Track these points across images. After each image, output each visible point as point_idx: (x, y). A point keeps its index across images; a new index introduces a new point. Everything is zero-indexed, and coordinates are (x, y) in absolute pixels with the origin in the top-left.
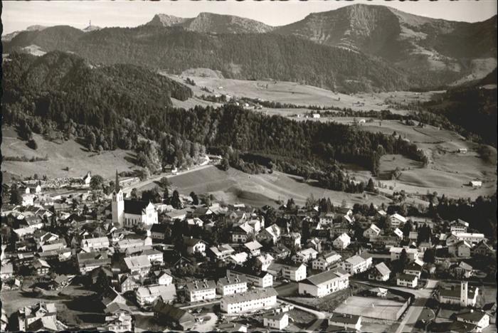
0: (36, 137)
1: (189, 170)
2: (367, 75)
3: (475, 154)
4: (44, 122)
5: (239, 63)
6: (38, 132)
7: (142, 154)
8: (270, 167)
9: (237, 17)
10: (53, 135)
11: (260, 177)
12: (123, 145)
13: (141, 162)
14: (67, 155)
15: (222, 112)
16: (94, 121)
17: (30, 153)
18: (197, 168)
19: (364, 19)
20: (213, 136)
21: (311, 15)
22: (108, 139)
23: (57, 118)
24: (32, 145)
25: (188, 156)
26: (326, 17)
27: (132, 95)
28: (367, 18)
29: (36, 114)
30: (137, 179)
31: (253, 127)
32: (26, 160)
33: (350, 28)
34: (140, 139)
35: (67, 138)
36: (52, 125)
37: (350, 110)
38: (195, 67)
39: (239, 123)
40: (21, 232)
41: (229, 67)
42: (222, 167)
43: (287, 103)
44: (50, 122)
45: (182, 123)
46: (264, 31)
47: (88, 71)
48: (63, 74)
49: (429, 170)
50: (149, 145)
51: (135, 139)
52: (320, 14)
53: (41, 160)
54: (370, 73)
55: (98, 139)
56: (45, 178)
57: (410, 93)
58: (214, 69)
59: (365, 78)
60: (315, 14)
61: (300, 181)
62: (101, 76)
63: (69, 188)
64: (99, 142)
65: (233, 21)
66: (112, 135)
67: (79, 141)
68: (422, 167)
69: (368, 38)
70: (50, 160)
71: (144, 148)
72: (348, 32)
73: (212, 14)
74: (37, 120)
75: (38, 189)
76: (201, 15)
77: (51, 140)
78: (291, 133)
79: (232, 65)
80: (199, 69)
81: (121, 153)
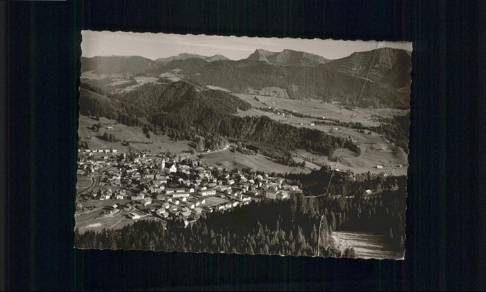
0: (151, 133)
1: (216, 151)
2: (377, 96)
3: (390, 151)
4: (155, 127)
5: (297, 85)
6: (152, 130)
7: (195, 143)
8: (256, 152)
9: (307, 54)
10: (158, 132)
11: (250, 157)
12: (188, 139)
13: (194, 146)
14: (162, 142)
15: (259, 120)
16: (176, 127)
17: (147, 140)
18: (220, 150)
19: (389, 58)
20: (252, 133)
21: (354, 54)
22: (181, 136)
23: (161, 125)
24: (148, 136)
25: (217, 145)
26: (364, 55)
27: (215, 108)
28: (391, 57)
29: (152, 122)
30: (190, 154)
31: (273, 129)
32: (143, 143)
33: (379, 63)
34: (196, 136)
35: (163, 134)
36: (158, 128)
37: (338, 121)
38: (270, 86)
39: (267, 127)
40: (128, 171)
41: (291, 87)
42: (232, 151)
43: (308, 114)
44: (157, 126)
45: (238, 124)
46: (323, 63)
47: (195, 93)
48: (183, 94)
49: (360, 158)
50: (199, 139)
51: (193, 136)
52: (360, 53)
53: (149, 143)
54: (379, 95)
55: (177, 135)
56: (149, 151)
57: (396, 110)
58: (281, 88)
59: (375, 98)
60: (357, 53)
61: (269, 159)
62: (201, 97)
63: (157, 156)
64: (177, 137)
65: (304, 56)
66: (183, 134)
67: (168, 135)
68: (356, 156)
69: (390, 70)
70: (155, 143)
71: (197, 140)
72: (377, 66)
73: (291, 51)
74: (152, 125)
75: (144, 156)
76: (285, 50)
77: (157, 134)
78: (293, 133)
79: (293, 86)
80: (272, 88)
81: (187, 142)
